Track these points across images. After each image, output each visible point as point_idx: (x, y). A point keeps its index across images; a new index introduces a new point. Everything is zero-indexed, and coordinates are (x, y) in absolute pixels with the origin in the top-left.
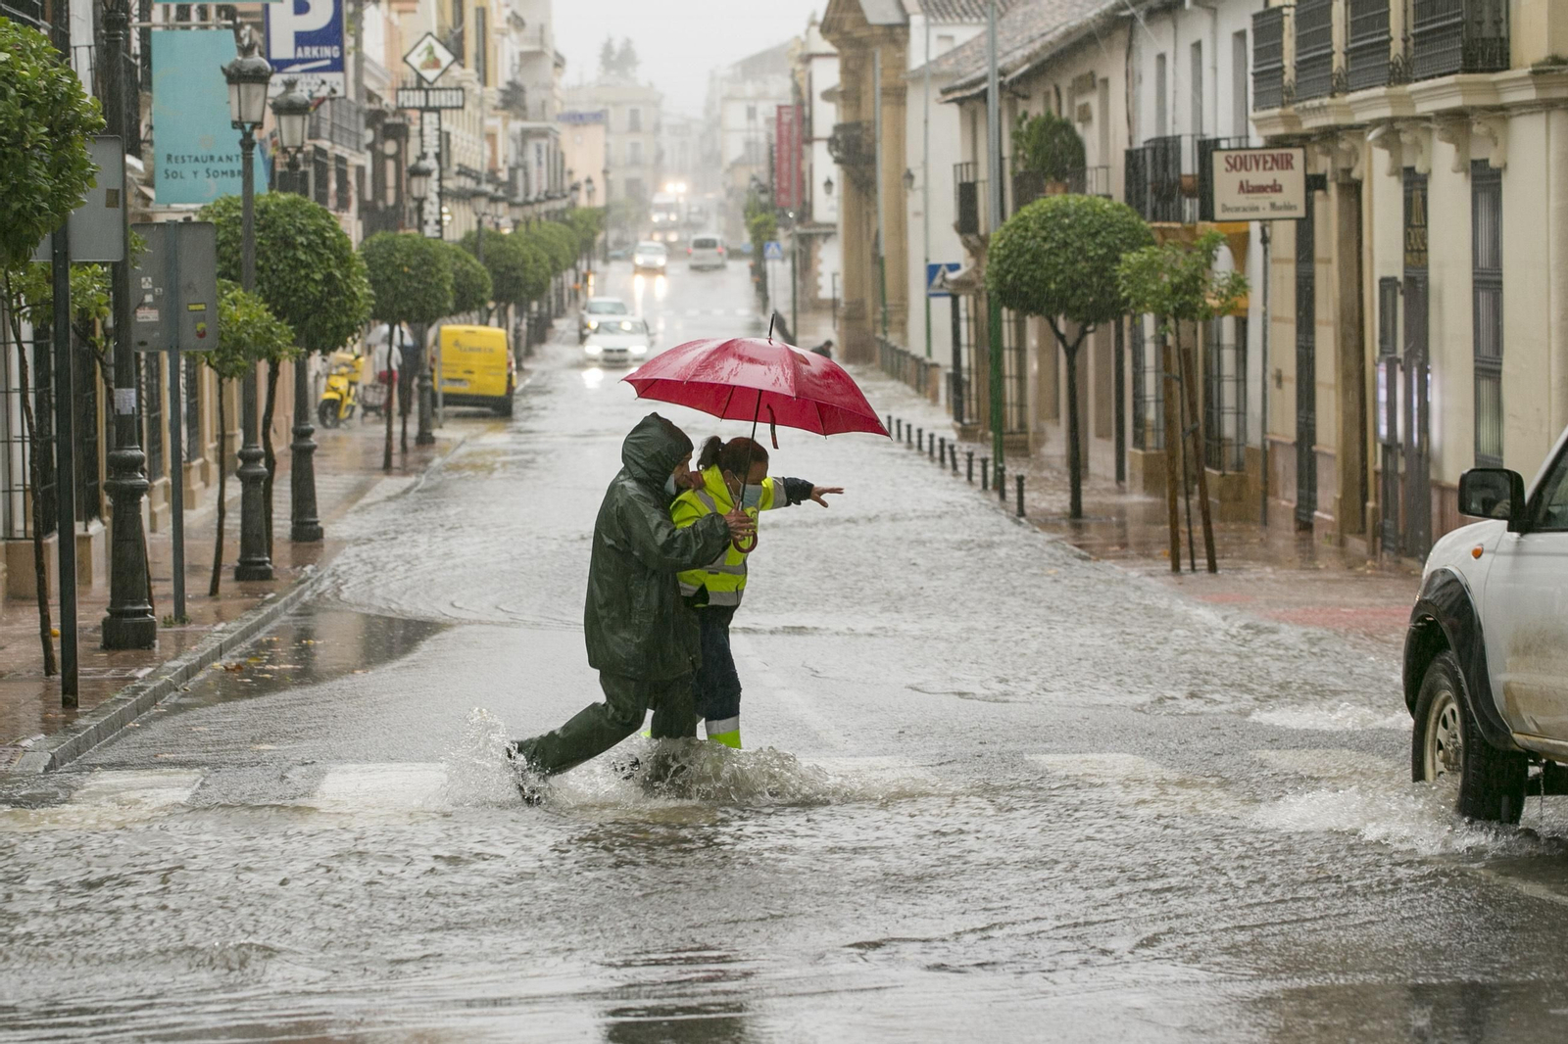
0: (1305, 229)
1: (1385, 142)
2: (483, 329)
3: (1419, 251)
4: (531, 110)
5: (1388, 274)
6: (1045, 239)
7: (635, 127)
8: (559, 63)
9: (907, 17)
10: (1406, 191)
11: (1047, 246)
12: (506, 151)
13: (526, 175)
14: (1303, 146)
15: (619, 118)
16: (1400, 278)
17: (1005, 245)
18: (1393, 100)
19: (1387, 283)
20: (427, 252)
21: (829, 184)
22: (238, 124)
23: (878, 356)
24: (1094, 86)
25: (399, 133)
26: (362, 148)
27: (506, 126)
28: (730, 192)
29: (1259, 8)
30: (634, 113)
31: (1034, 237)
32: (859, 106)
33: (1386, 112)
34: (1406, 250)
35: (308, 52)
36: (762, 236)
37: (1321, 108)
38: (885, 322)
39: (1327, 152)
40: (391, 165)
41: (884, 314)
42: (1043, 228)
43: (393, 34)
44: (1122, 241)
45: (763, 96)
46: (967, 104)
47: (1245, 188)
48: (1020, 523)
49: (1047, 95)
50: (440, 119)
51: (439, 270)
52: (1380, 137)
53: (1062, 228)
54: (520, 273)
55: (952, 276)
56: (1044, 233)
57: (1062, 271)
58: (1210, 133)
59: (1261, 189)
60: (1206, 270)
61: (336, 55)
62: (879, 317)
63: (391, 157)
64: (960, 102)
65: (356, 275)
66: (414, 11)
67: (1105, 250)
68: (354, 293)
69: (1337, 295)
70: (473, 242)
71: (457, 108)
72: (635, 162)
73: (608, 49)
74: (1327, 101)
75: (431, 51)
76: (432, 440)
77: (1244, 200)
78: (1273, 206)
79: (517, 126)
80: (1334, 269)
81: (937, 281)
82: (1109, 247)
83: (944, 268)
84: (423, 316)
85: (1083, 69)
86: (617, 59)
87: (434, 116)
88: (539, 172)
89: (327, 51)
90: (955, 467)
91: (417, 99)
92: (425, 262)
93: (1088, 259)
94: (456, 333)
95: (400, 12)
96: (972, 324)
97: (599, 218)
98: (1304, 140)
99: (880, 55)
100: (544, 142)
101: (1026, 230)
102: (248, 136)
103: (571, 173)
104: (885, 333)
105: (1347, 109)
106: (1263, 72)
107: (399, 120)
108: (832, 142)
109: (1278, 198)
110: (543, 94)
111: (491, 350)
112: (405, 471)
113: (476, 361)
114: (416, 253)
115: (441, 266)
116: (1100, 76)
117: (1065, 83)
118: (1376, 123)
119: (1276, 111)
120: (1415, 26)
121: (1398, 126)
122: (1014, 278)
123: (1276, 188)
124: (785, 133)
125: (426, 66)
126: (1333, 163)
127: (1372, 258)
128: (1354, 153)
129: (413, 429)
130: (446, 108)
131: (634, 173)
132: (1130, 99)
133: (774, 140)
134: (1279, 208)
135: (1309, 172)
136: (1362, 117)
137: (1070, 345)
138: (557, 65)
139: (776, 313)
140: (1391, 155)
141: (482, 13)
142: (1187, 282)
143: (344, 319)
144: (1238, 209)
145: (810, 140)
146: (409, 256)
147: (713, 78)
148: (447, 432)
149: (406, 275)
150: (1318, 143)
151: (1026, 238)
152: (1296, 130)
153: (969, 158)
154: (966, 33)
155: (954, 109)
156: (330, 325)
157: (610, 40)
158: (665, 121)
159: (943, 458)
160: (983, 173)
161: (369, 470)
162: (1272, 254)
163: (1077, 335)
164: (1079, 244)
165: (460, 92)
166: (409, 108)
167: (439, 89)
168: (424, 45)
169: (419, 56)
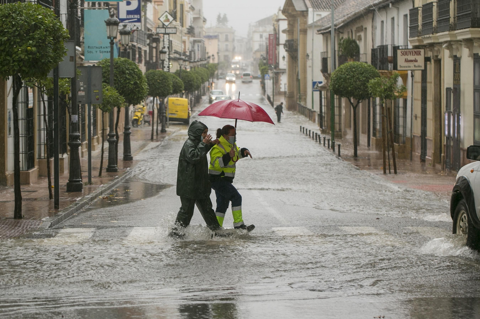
0: (424, 73)
1: (448, 48)
2: (181, 99)
3: (457, 80)
4: (196, 34)
5: (448, 87)
6: (347, 75)
7: (227, 40)
8: (205, 21)
9: (307, 8)
10: (454, 63)
11: (348, 77)
12: (188, 46)
13: (194, 53)
14: (424, 49)
15: (222, 37)
16: (452, 88)
17: (336, 76)
18: (451, 35)
19: (448, 89)
20: (165, 76)
21: (284, 57)
22: (109, 38)
23: (298, 108)
24: (362, 30)
25: (157, 40)
26: (146, 45)
27: (189, 39)
28: (255, 60)
29: (411, 8)
30: (227, 36)
31: (344, 74)
32: (293, 35)
33: (449, 39)
34: (454, 80)
35: (131, 16)
36: (264, 72)
37: (430, 37)
38: (300, 98)
39: (431, 51)
40: (154, 50)
41: (300, 96)
42: (347, 71)
43: (156, 12)
44: (370, 76)
45: (265, 31)
46: (325, 35)
47: (407, 61)
48: (339, 158)
49: (348, 32)
50: (169, 37)
51: (168, 81)
52: (447, 46)
53: (353, 72)
54: (192, 82)
55: (320, 85)
56: (347, 73)
57: (352, 84)
58: (396, 44)
59: (411, 61)
60: (394, 84)
61: (139, 17)
62: (298, 97)
63: (154, 48)
64: (323, 34)
65: (143, 82)
66: (162, 5)
68: (143, 88)
69: (433, 93)
70: (179, 73)
71: (174, 33)
72: (227, 50)
73: (219, 17)
74: (431, 35)
75: (167, 16)
76: (165, 131)
77: (406, 64)
78: (415, 66)
79: (192, 39)
80: (433, 85)
81: (315, 87)
82: (366, 78)
83: (318, 83)
84: (163, 95)
85: (359, 25)
86: (222, 20)
87: (168, 36)
88: (198, 53)
89: (136, 16)
90: (320, 142)
91: (163, 31)
92: (164, 79)
93: (360, 81)
94: (173, 100)
95: (158, 5)
96: (326, 99)
97: (216, 67)
98: (424, 47)
99: (300, 20)
100: (200, 44)
101: (342, 72)
102: (112, 41)
103: (208, 53)
104: (300, 102)
105: (437, 38)
106: (412, 27)
107: (157, 37)
108: (285, 45)
109: (416, 64)
110: (200, 30)
111: (183, 105)
112: (157, 141)
113: (179, 108)
114: (161, 76)
115: (168, 80)
116: (364, 27)
117: (354, 29)
118: (446, 42)
119: (416, 38)
120: (457, 14)
121: (452, 43)
122: (338, 86)
123: (416, 61)
124: (271, 42)
125: (165, 21)
126: (433, 54)
127: (444, 82)
128: (439, 51)
129: (160, 128)
130: (171, 33)
131: (227, 53)
132: (373, 34)
133: (268, 44)
134: (417, 67)
135: (426, 56)
136: (441, 40)
137: (354, 106)
138: (204, 21)
139: (268, 95)
140: (450, 52)
141: (182, 6)
142: (389, 88)
143: (140, 95)
144: (404, 67)
145: (278, 44)
146: (159, 77)
147: (250, 26)
148: (170, 129)
149: (158, 82)
150: (428, 48)
151: (342, 74)
152: (422, 44)
153: (325, 51)
154: (325, 14)
155: (321, 36)
156: (135, 97)
157: (220, 14)
158: (236, 38)
159: (316, 139)
160: (330, 55)
161: (148, 140)
162: (414, 80)
163: (356, 103)
164: (357, 76)
165: (175, 29)
166: (160, 33)
167: (169, 28)
168: (165, 15)
169: (163, 18)
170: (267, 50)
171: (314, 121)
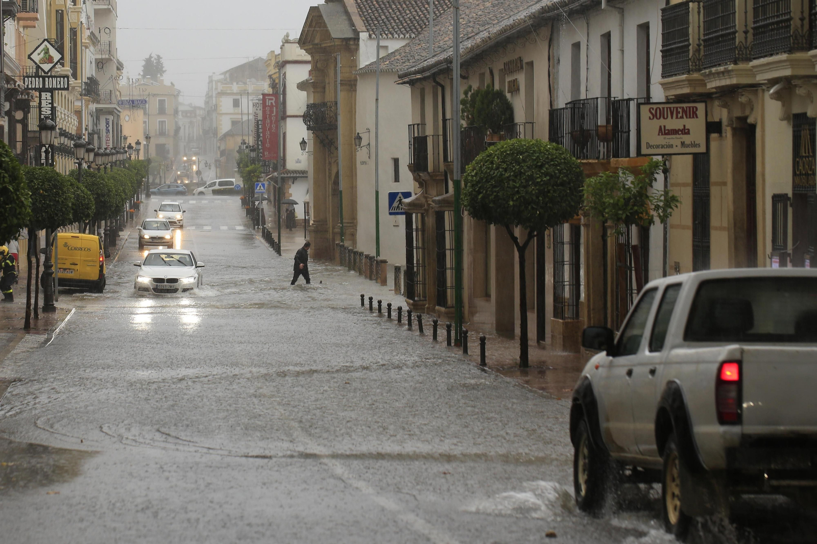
0: (701, 163)
1: (778, 96)
2: (83, 235)
3: (807, 175)
4: (102, 97)
5: (778, 191)
6: (506, 170)
7: (162, 111)
8: (120, 67)
9: (357, 33)
10: (794, 131)
11: (507, 175)
12: (87, 121)
13: (99, 138)
14: (705, 102)
15: (153, 105)
16: (790, 195)
17: (476, 174)
18: (792, 63)
19: (777, 198)
20: (55, 180)
21: (303, 143)
23: (337, 255)
24: (522, 68)
25: (24, 106)
26: (3, 114)
27: (87, 106)
28: (223, 153)
29: (664, 6)
30: (162, 102)
31: (497, 168)
32: (324, 92)
33: (788, 72)
34: (794, 174)
36: (251, 179)
37: (727, 73)
38: (342, 234)
39: (725, 105)
40: (19, 127)
41: (342, 228)
42: (504, 162)
43: (20, 43)
44: (560, 171)
45: (244, 92)
46: (418, 85)
47: (663, 131)
49: (482, 76)
50: (52, 96)
51: (64, 193)
52: (777, 93)
53: (518, 162)
54: (107, 199)
55: (407, 200)
56: (504, 165)
57: (518, 192)
59: (675, 132)
60: (649, 188)
62: (337, 230)
63: (18, 121)
64: (412, 83)
65: (24, 189)
66: (34, 27)
67: (548, 178)
68: (22, 202)
69: (731, 208)
70: (78, 174)
71: (64, 89)
72: (162, 133)
73: (148, 62)
74: (731, 67)
75: (47, 51)
76: (53, 309)
77: (662, 140)
78: (683, 144)
79: (93, 107)
80: (729, 190)
82: (551, 176)
83: (400, 195)
85: (512, 56)
86: (153, 68)
87: (49, 94)
88: (107, 137)
90: (421, 330)
91: (38, 83)
92: (55, 186)
93: (536, 184)
94: (67, 238)
95: (24, 27)
96: (420, 233)
98: (706, 97)
99: (341, 59)
100: (111, 118)
101: (492, 163)
103: (126, 138)
104: (342, 240)
105: (752, 72)
107: (25, 97)
108: (306, 117)
109: (687, 139)
110: (109, 87)
111: (89, 250)
112: (37, 332)
113: (78, 257)
114: (49, 181)
115: (65, 189)
116: (526, 60)
117: (498, 66)
118: (773, 82)
119: (684, 77)
121: (794, 82)
122: (483, 198)
123: (685, 131)
124: (268, 113)
125: (44, 61)
126: (729, 113)
127: (764, 180)
128: (751, 105)
130: (56, 89)
131: (162, 140)
132: (552, 77)
133: (260, 117)
134: (688, 146)
135: (708, 120)
136: (761, 78)
137: (521, 245)
138: (118, 69)
139: (265, 229)
140: (783, 105)
141: (74, 32)
142: (635, 196)
143: (15, 221)
144: (658, 147)
145: (284, 117)
146: (43, 183)
147: (211, 81)
148: (61, 303)
149: (41, 195)
150: (718, 98)
151: (492, 169)
152: (700, 90)
153: (419, 122)
154: (394, 45)
155: (407, 89)
157: (151, 57)
158: (181, 108)
159: (410, 324)
160: (429, 131)
161: (15, 330)
162: (672, 179)
163: (526, 237)
164: (529, 173)
165: (66, 79)
166: (32, 89)
167: (52, 77)
168: (42, 47)
169: (39, 54)
170: (258, 129)
171: (384, 282)
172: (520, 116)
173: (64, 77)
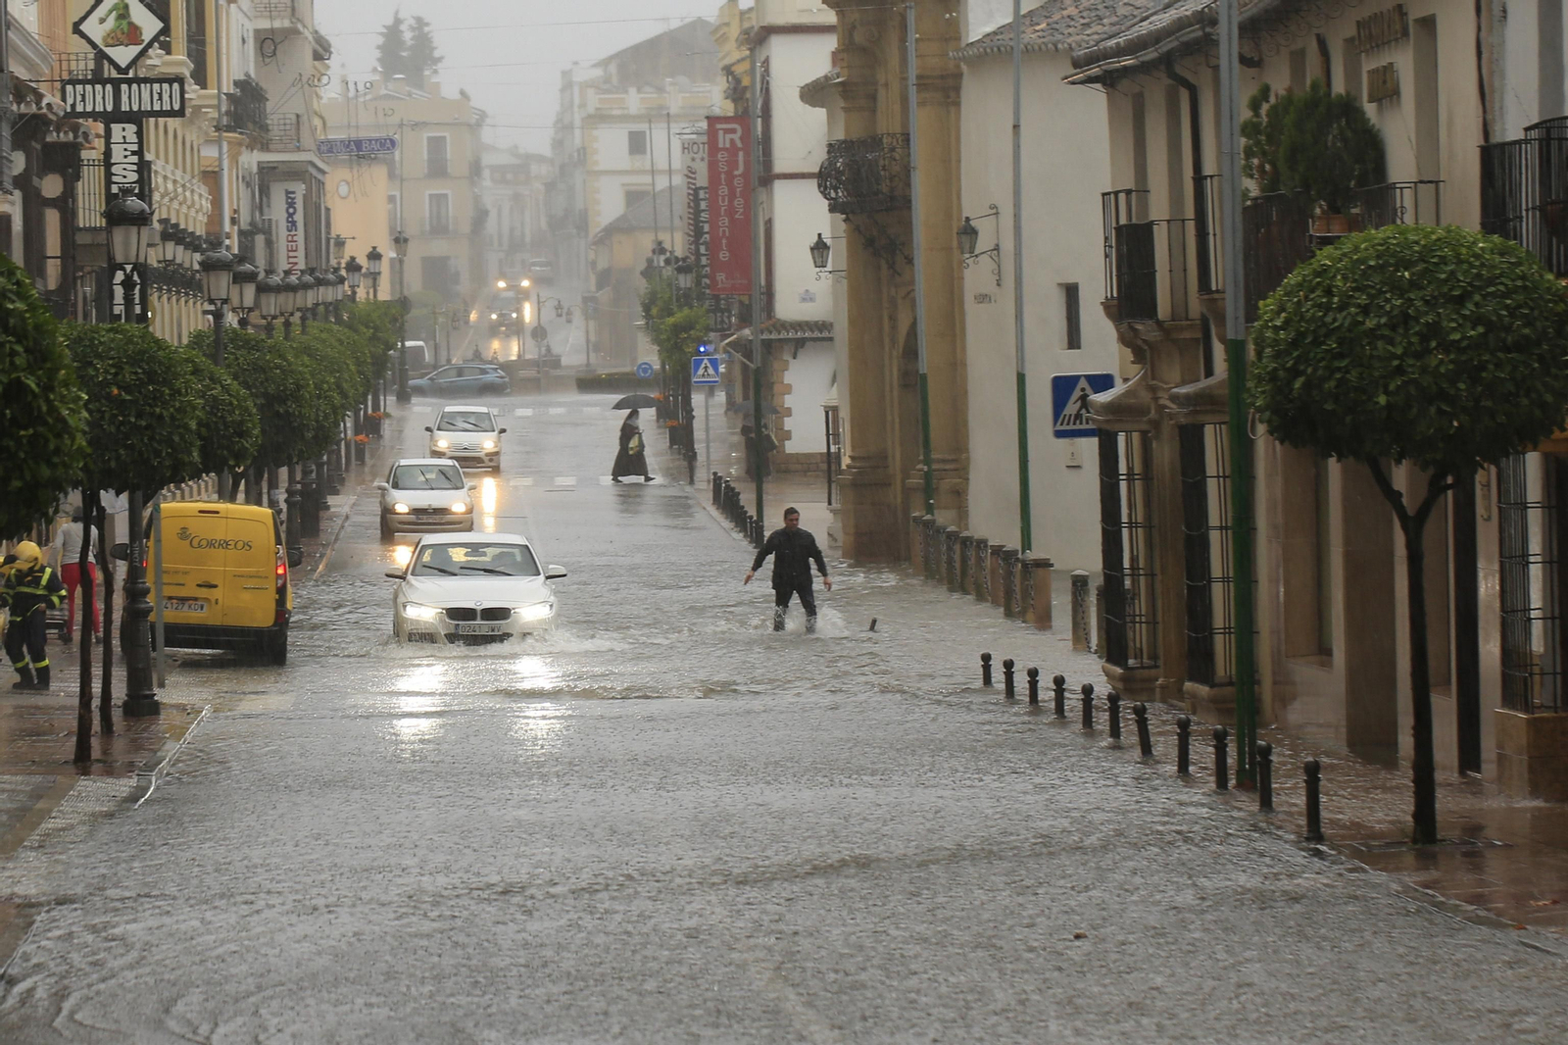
4: (275, 132)
6: (1365, 310)
7: (437, 168)
8: (322, 51)
11: (1370, 324)
12: (236, 198)
13: (269, 243)
15: (413, 153)
17: (1287, 322)
20: (152, 359)
21: (820, 248)
23: (918, 549)
24: (1405, 33)
25: (65, 161)
26: (8, 185)
27: (234, 159)
28: (604, 278)
30: (437, 144)
31: (1342, 307)
32: (874, 111)
36: (679, 346)
38: (929, 491)
40: (52, 218)
41: (928, 475)
42: (1360, 289)
44: (1513, 312)
45: (660, 114)
46: (1125, 84)
48: (1318, 854)
49: (1298, 57)
50: (139, 134)
51: (175, 393)
53: (1398, 288)
54: (292, 407)
55: (1102, 398)
56: (1363, 299)
57: (1400, 371)
62: (915, 481)
63: (50, 203)
64: (1109, 80)
65: (66, 385)
67: (1481, 329)
68: (64, 421)
70: (214, 343)
71: (171, 113)
72: (439, 228)
73: (392, 34)
75: (123, 12)
76: (155, 708)
79: (251, 159)
81: (1072, 408)
82: (1490, 327)
83: (1083, 383)
84: (145, 485)
86: (406, 53)
88: (291, 239)
90: (1146, 748)
91: (100, 98)
92: (151, 377)
93: (1446, 347)
94: (186, 516)
96: (1138, 485)
97: (395, 315)
99: (918, 20)
100: (300, 189)
101: (1329, 292)
103: (340, 243)
104: (930, 509)
107: (66, 137)
108: (825, 178)
110: (296, 106)
111: (248, 545)
112: (110, 771)
113: (218, 565)
114: (136, 362)
115: (179, 384)
116: (1415, 13)
117: (1339, 36)
124: (723, 167)
125: (114, 40)
129: (119, 692)
130: (152, 114)
131: (438, 248)
133: (702, 180)
137: (1411, 512)
138: (317, 57)
139: (717, 480)
143: (45, 472)
145: (767, 178)
146: (119, 367)
147: (567, 86)
148: (174, 692)
149: (114, 400)
151: (1328, 308)
153: (1130, 184)
155: (1097, 97)
156: (16, 484)
157: (398, 21)
158: (488, 159)
159: (1115, 731)
160: (1159, 208)
161: (50, 767)
163: (1424, 492)
164: (1430, 319)
165: (176, 86)
166: (85, 115)
167: (139, 81)
169: (102, 21)
170: (697, 212)
171: (1044, 621)
172: (1401, 165)
173: (170, 81)
